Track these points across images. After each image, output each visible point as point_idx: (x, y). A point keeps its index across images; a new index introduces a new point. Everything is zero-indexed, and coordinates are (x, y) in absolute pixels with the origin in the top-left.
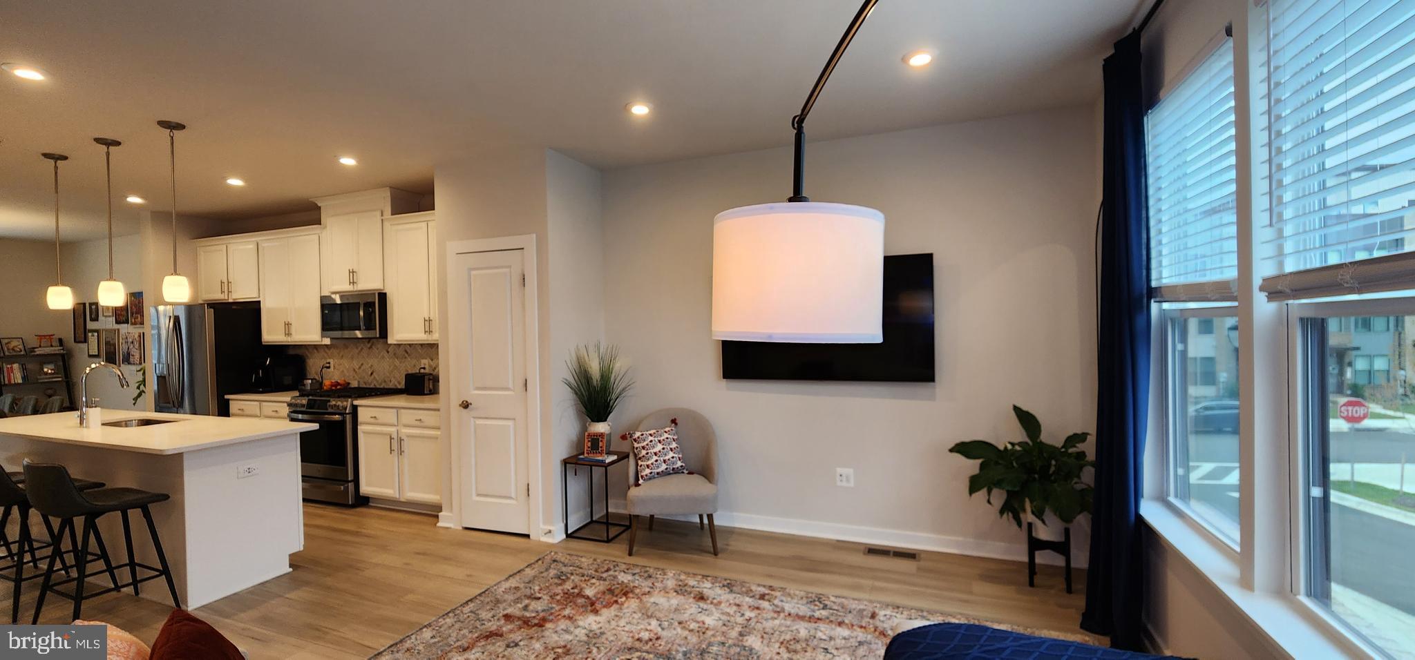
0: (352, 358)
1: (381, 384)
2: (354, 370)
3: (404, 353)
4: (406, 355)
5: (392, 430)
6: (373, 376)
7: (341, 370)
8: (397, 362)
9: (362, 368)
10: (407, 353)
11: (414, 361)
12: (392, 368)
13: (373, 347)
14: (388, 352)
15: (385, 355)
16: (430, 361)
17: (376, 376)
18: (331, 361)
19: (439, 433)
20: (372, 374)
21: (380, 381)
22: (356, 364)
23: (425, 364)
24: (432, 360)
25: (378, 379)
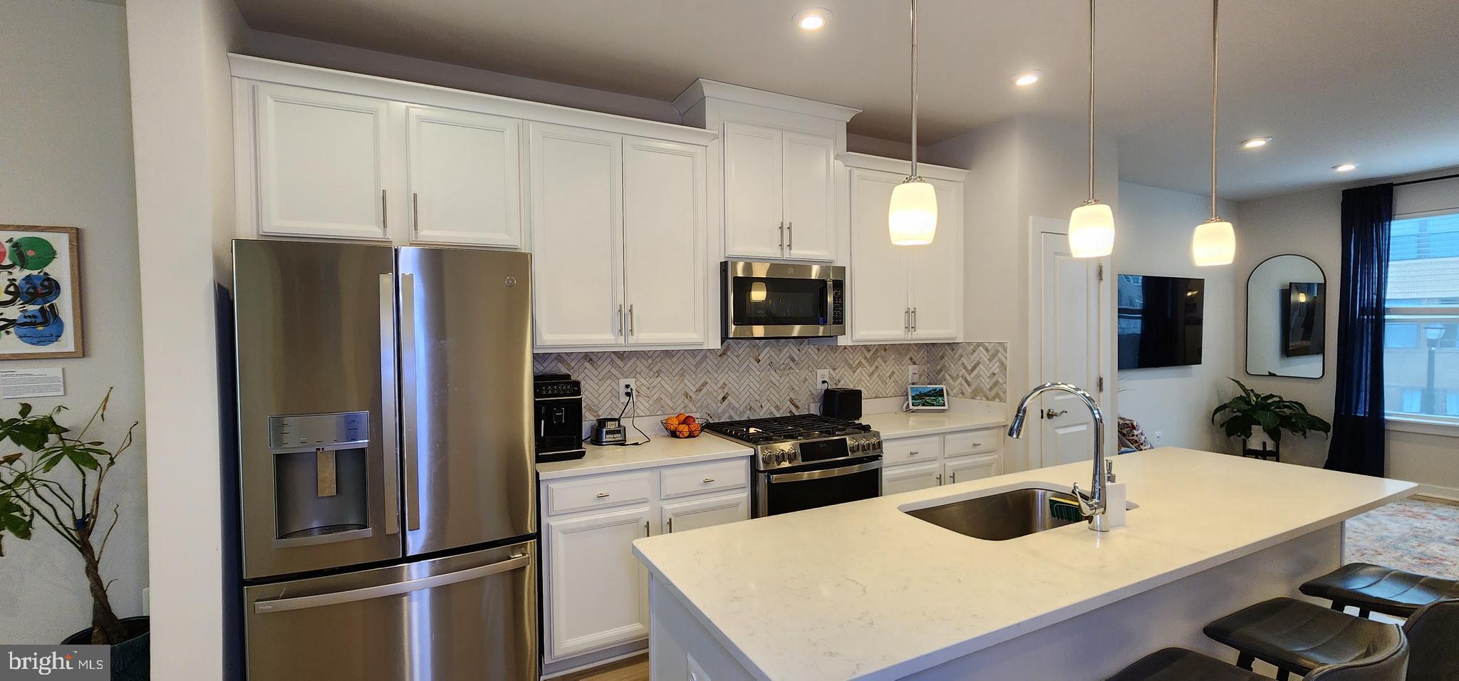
0: (682, 375)
1: (743, 413)
2: (687, 395)
3: (789, 360)
4: (792, 364)
5: (934, 466)
6: (726, 402)
7: (656, 397)
8: (774, 376)
9: (704, 390)
10: (793, 360)
11: (804, 373)
12: (764, 385)
13: (729, 353)
14: (758, 361)
15: (751, 365)
16: (832, 372)
17: (733, 402)
18: (631, 382)
19: (996, 456)
20: (724, 398)
21: (741, 409)
22: (690, 385)
23: (823, 376)
24: (834, 369)
25: (737, 406)
